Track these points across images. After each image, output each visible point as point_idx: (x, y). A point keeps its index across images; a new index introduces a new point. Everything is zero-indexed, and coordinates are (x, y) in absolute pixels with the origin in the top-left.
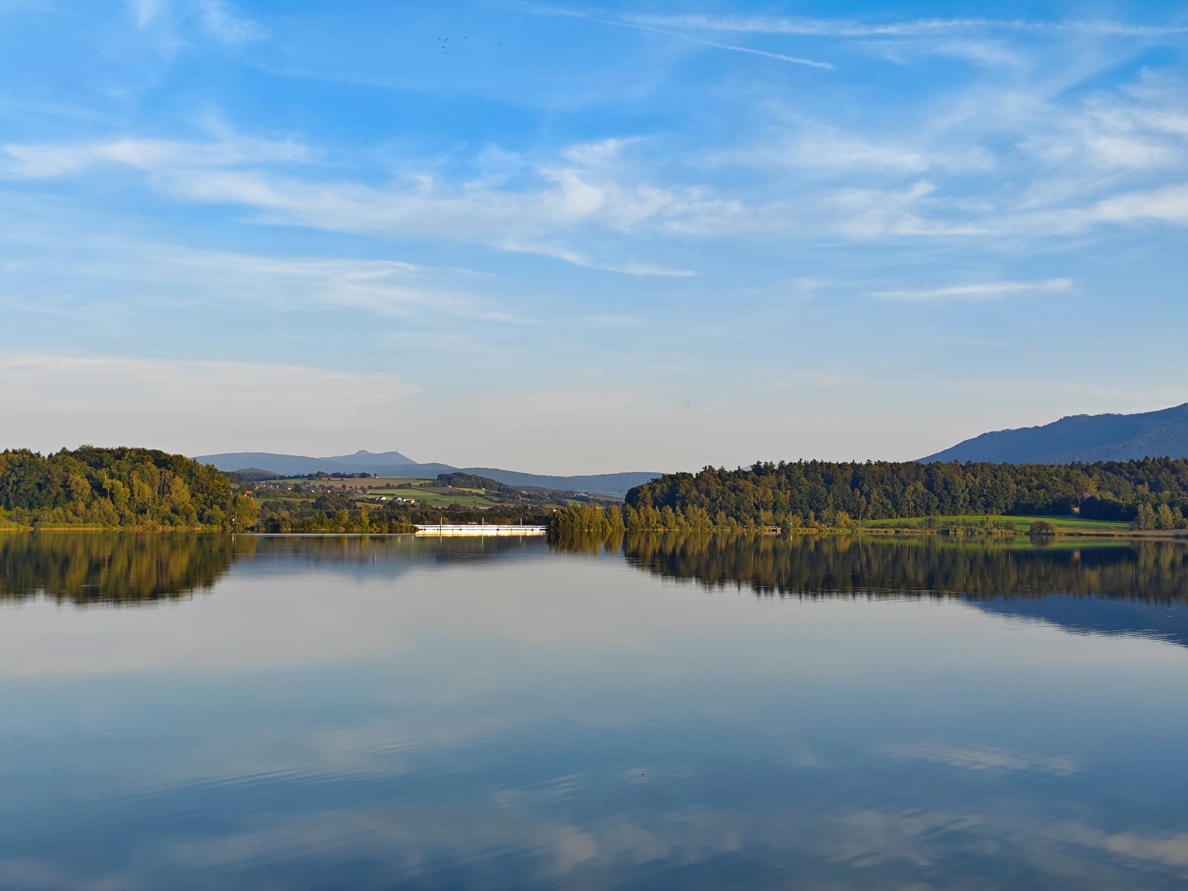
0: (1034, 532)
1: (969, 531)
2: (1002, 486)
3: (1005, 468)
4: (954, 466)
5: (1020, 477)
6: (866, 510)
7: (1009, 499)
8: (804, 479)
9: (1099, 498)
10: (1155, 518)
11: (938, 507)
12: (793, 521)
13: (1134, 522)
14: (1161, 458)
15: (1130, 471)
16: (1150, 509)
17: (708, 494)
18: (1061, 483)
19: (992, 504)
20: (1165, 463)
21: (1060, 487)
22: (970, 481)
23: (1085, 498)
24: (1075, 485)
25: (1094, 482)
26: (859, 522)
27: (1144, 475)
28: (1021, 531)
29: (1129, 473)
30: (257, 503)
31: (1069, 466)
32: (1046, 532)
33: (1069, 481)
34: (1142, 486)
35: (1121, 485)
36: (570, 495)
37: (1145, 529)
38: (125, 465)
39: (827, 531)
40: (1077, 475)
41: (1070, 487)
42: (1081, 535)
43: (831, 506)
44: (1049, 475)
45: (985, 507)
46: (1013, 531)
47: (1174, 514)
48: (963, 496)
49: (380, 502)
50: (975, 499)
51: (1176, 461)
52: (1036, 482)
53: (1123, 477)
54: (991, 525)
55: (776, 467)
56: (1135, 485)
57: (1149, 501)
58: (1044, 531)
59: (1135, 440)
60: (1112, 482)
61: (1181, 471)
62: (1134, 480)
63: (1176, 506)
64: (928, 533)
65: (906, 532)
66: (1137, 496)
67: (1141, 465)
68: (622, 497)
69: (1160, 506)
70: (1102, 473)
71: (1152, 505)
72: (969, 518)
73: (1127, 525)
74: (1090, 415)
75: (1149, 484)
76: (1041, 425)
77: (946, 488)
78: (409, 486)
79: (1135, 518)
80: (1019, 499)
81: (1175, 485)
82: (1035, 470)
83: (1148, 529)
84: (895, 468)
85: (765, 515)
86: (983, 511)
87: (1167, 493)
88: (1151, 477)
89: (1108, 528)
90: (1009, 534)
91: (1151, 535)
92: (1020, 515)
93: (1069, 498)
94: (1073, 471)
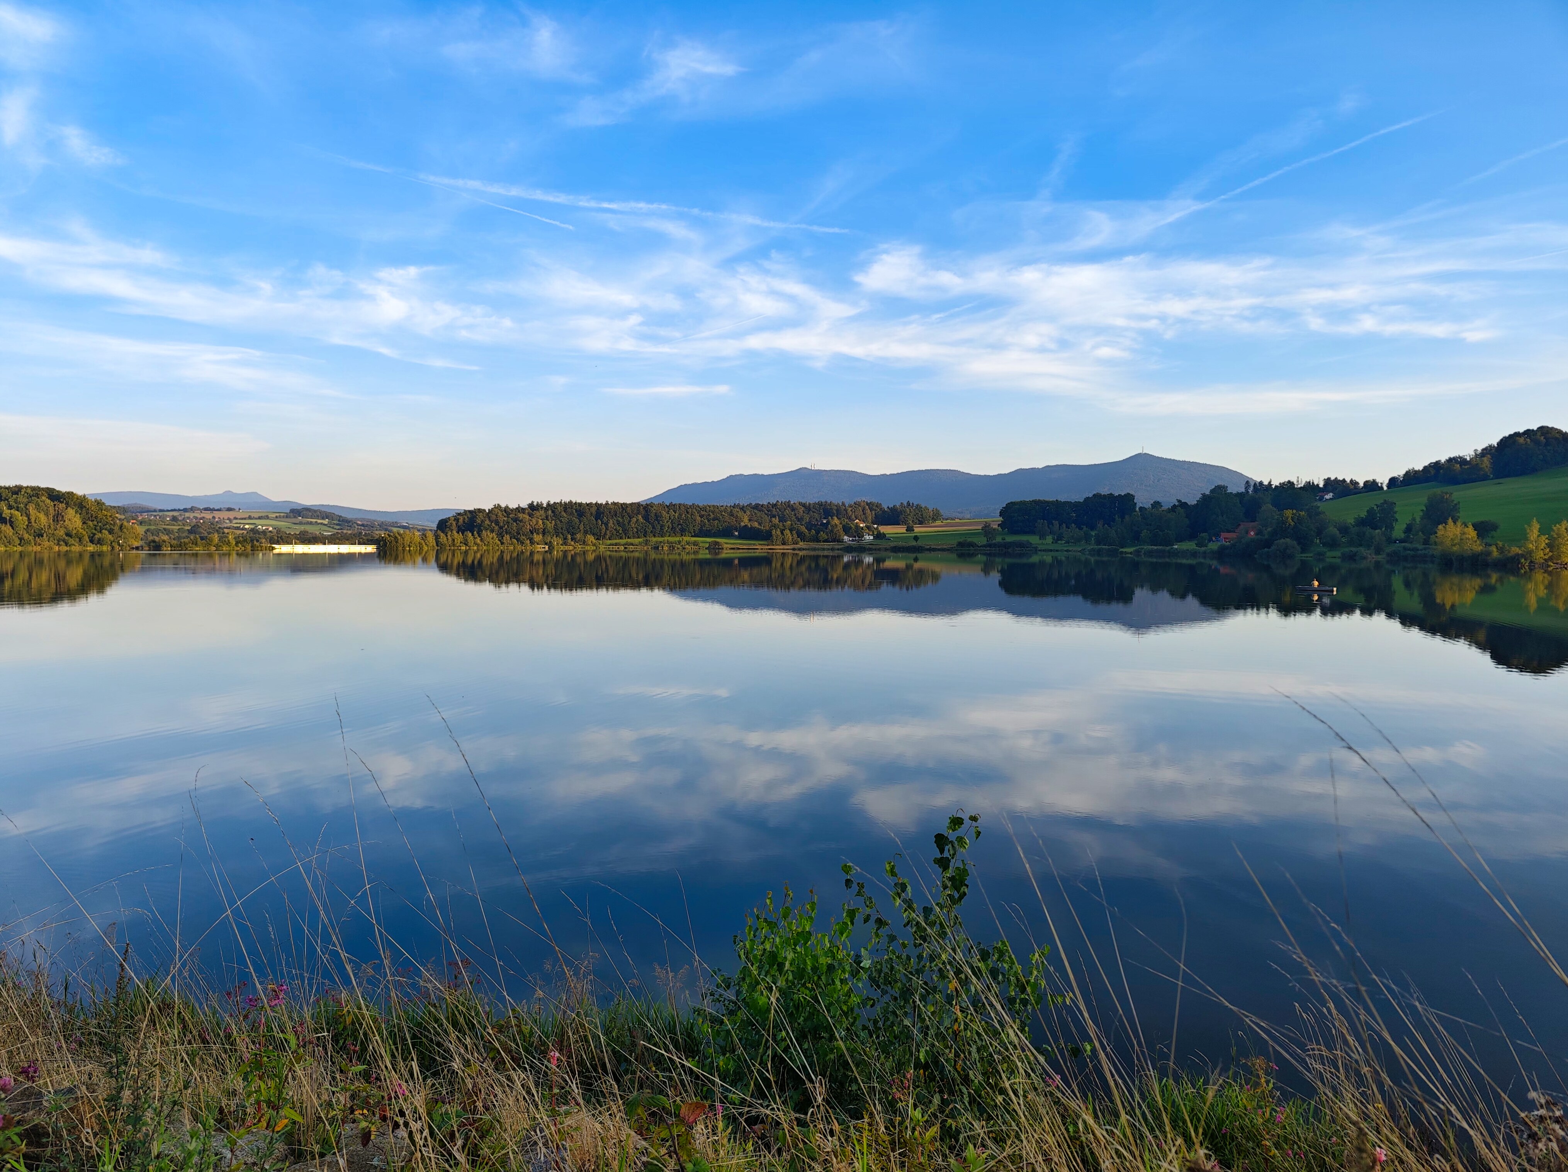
0: (711, 547)
1: (671, 547)
2: (692, 518)
3: (693, 507)
4: (662, 505)
5: (703, 513)
6: (605, 534)
7: (696, 527)
8: (563, 513)
9: (750, 526)
10: (782, 538)
11: (652, 532)
12: (556, 541)
13: (769, 541)
14: (785, 501)
15: (768, 509)
16: (779, 532)
17: (497, 523)
18: (727, 516)
19: (685, 529)
20: (788, 505)
21: (727, 519)
22: (672, 515)
23: (742, 526)
24: (736, 518)
25: (747, 516)
26: (601, 542)
28: (703, 547)
29: (767, 511)
30: (141, 530)
31: (732, 506)
33: (732, 515)
34: (775, 519)
35: (762, 518)
36: (395, 524)
37: (776, 545)
38: (22, 499)
39: (579, 548)
40: (737, 511)
41: (733, 519)
42: (739, 549)
43: (582, 531)
44: (720, 511)
45: (681, 532)
46: (698, 547)
47: (792, 535)
48: (667, 524)
49: (244, 529)
50: (675, 527)
51: (794, 503)
52: (712, 516)
53: (764, 513)
54: (685, 543)
55: (545, 505)
56: (770, 518)
57: (778, 527)
58: (717, 547)
59: (772, 490)
60: (758, 516)
61: (797, 509)
62: (770, 515)
63: (794, 531)
64: (645, 548)
65: (631, 548)
66: (772, 525)
67: (774, 505)
68: (434, 526)
69: (784, 530)
70: (752, 510)
71: (780, 530)
72: (671, 539)
73: (765, 543)
74: (746, 474)
75: (779, 517)
76: (716, 480)
77: (657, 520)
78: (267, 518)
79: (770, 538)
80: (702, 527)
81: (794, 518)
82: (712, 509)
83: (778, 545)
84: (624, 506)
85: (537, 538)
86: (680, 534)
87: (789, 523)
88: (780, 513)
90: (696, 548)
91: (779, 548)
92: (703, 537)
93: (732, 526)
94: (735, 509)
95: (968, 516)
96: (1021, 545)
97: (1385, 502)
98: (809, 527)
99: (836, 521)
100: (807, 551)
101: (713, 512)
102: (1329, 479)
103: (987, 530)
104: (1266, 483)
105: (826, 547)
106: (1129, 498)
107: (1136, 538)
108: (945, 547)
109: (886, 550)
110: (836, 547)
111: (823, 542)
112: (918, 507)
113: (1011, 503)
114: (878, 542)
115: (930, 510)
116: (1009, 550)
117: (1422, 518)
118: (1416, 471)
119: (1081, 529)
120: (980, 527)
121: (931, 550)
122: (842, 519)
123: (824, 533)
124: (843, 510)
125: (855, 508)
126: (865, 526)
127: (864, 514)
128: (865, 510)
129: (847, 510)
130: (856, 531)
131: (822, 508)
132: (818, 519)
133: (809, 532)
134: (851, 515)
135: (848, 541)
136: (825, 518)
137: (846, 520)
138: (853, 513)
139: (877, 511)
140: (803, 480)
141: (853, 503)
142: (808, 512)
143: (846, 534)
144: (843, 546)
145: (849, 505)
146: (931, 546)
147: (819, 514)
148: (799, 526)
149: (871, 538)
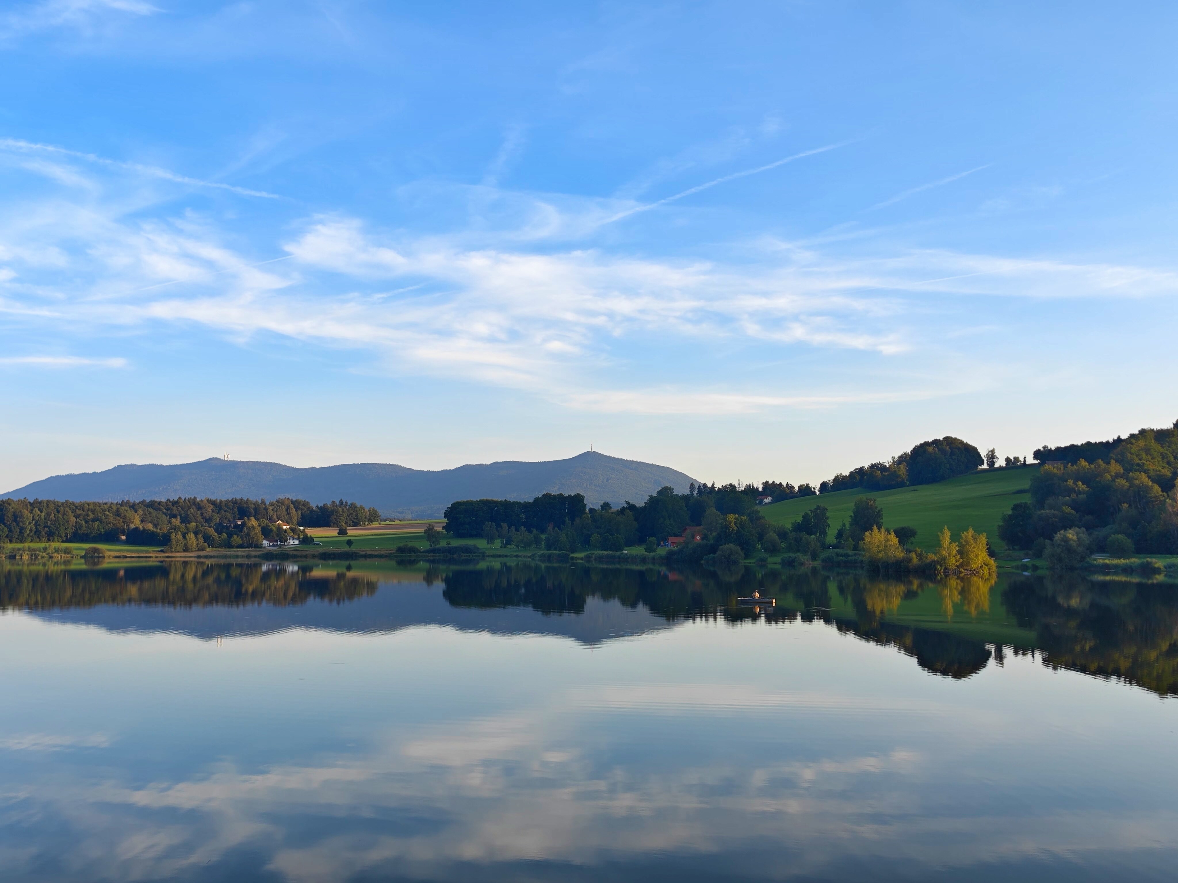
0: (88, 555)
1: (34, 555)
2: (64, 519)
3: (66, 505)
4: (24, 503)
5: (78, 512)
7: (69, 530)
9: (141, 529)
10: (184, 543)
11: (7, 536)
13: (167, 547)
14: (191, 498)
15: (167, 508)
16: (180, 536)
18: (112, 517)
19: (54, 533)
20: (193, 502)
21: (111, 519)
22: (36, 515)
23: (131, 529)
24: (124, 518)
25: (139, 516)
27: (177, 510)
28: (77, 555)
29: (166, 509)
31: (119, 503)
32: (97, 555)
33: (119, 515)
34: (175, 519)
35: (159, 518)
37: (176, 552)
40: (125, 510)
41: (119, 520)
42: (126, 557)
44: (103, 510)
45: (48, 536)
46: (71, 555)
47: (198, 540)
48: (29, 527)
50: (39, 529)
51: (202, 501)
52: (92, 516)
53: (161, 512)
54: (52, 551)
56: (170, 518)
57: (179, 530)
58: (96, 555)
59: (172, 484)
60: (153, 516)
61: (205, 508)
62: (169, 515)
63: (200, 534)
66: (171, 527)
67: (175, 503)
69: (188, 534)
70: (145, 509)
71: (182, 533)
72: (33, 545)
73: (161, 549)
74: (139, 464)
75: (180, 518)
76: (99, 471)
77: (15, 521)
79: (169, 544)
80: (77, 530)
81: (200, 518)
82: (92, 507)
83: (178, 551)
86: (46, 539)
87: (193, 524)
88: (183, 512)
89: (147, 552)
90: (67, 557)
91: (179, 556)
92: (77, 542)
93: (118, 528)
94: (123, 507)
95: (410, 517)
96: (467, 550)
97: (818, 508)
98: (220, 529)
99: (253, 522)
100: (216, 559)
101: (93, 511)
102: (767, 482)
103: (430, 534)
104: (709, 485)
105: (240, 553)
106: (577, 500)
107: (586, 542)
108: (382, 552)
109: (314, 556)
110: (253, 553)
111: (237, 547)
112: (353, 507)
113: (457, 503)
114: (303, 547)
115: (367, 509)
116: (455, 556)
117: (851, 524)
118: (843, 477)
119: (530, 532)
120: (423, 530)
121: (366, 556)
122: (261, 520)
123: (238, 537)
124: (262, 509)
125: (277, 507)
126: (289, 528)
127: (288, 514)
128: (289, 510)
129: (268, 509)
130: (277, 535)
131: (237, 506)
132: (231, 520)
133: (220, 535)
134: (272, 515)
135: (268, 546)
136: (239, 519)
137: (266, 522)
138: (274, 512)
139: (304, 511)
140: (214, 472)
141: (274, 501)
142: (219, 512)
143: (266, 538)
144: (261, 553)
145: (270, 503)
146: (367, 552)
147: (232, 513)
148: (207, 529)
149: (295, 543)
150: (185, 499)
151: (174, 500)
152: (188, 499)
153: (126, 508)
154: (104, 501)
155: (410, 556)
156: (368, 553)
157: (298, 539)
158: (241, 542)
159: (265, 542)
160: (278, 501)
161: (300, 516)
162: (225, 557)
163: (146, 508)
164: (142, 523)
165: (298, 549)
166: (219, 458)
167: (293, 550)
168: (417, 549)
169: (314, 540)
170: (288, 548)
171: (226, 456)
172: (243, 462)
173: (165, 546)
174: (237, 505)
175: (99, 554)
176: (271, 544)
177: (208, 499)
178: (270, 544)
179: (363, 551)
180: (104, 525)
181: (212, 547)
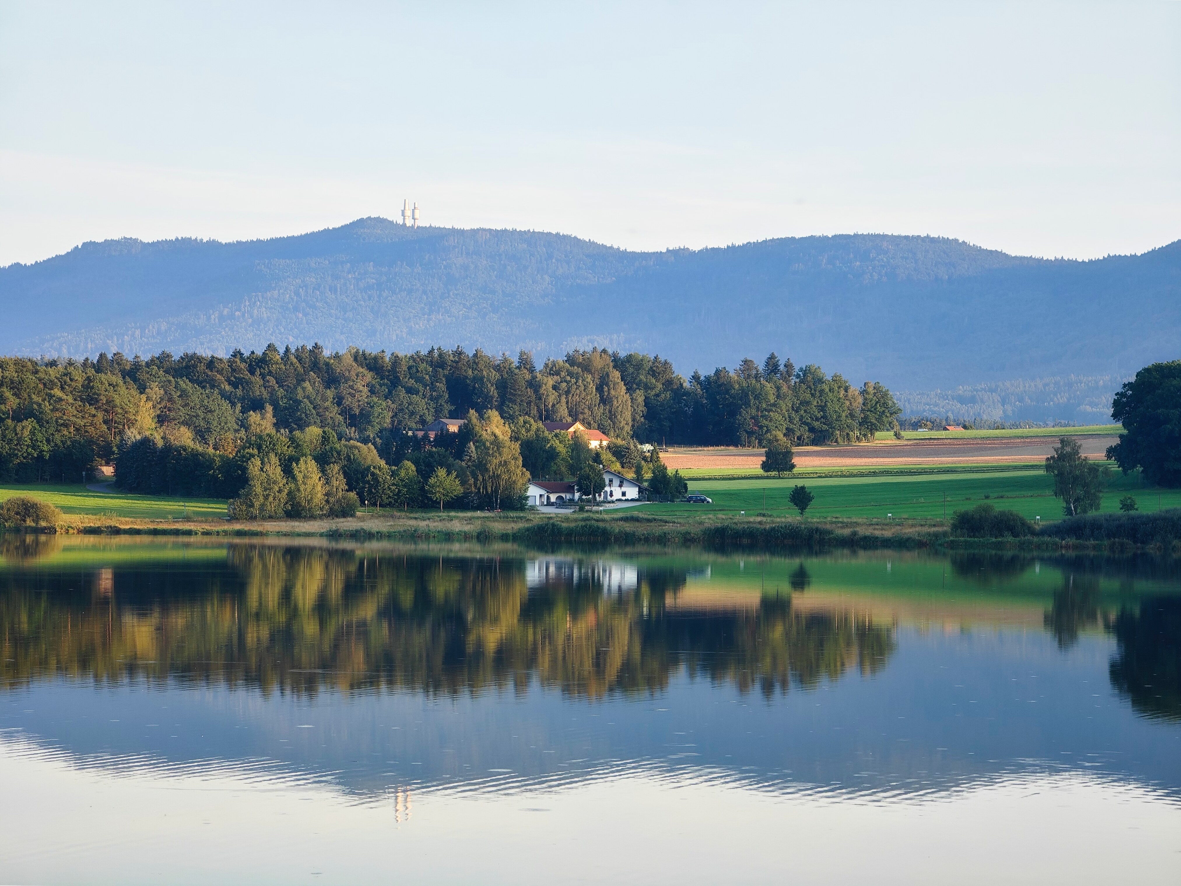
9: (160, 444)
10: (286, 491)
13: (238, 502)
14: (303, 347)
15: (232, 378)
18: (72, 404)
20: (312, 361)
21: (72, 413)
23: (129, 443)
24: (106, 411)
25: (150, 404)
27: (265, 387)
29: (230, 383)
31: (92, 363)
32: (33, 524)
33: (91, 400)
34: (259, 415)
35: (211, 411)
37: (264, 519)
40: (110, 385)
41: (94, 416)
42: (116, 531)
44: (45, 384)
47: (328, 482)
51: (337, 357)
53: (216, 391)
56: (243, 412)
57: (273, 449)
58: (29, 523)
59: (247, 303)
60: (192, 404)
61: (347, 380)
62: (242, 399)
63: (334, 463)
66: (249, 441)
67: (259, 364)
69: (297, 461)
70: (170, 382)
71: (280, 460)
73: (221, 508)
74: (145, 241)
75: (275, 409)
79: (242, 491)
82: (13, 374)
83: (271, 517)
87: (314, 432)
88: (281, 392)
91: (275, 532)
93: (91, 442)
94: (103, 376)
95: (996, 415)
98: (394, 447)
99: (497, 426)
103: (1065, 472)
105: (457, 526)
108: (908, 531)
109: (687, 539)
111: (448, 506)
112: (811, 379)
113: (1158, 369)
114: (653, 508)
115: (855, 389)
120: (1040, 459)
121: (854, 544)
122: (521, 419)
123: (449, 473)
124: (523, 383)
125: (568, 378)
126: (609, 447)
127: (604, 401)
128: (606, 389)
129: (540, 387)
130: (573, 469)
131: (444, 376)
132: (429, 418)
133: (394, 468)
134: (553, 405)
135: (542, 504)
136: (453, 415)
137: (534, 427)
138: (560, 396)
139: (653, 393)
140: (372, 263)
141: (561, 360)
142: (390, 392)
143: (537, 478)
144: (521, 525)
145: (546, 365)
146: (858, 529)
147: (431, 398)
148: (356, 447)
149: (629, 496)
150: (287, 349)
151: (253, 353)
152: (297, 350)
153: (114, 379)
154: (48, 358)
155: (999, 546)
156: (863, 531)
157: (637, 481)
158: (458, 489)
159: (534, 492)
160: (571, 360)
161: (641, 408)
162: (413, 536)
163: (171, 378)
164: (161, 426)
165: (635, 513)
166: (386, 220)
167: (622, 519)
168: (1024, 524)
169: (685, 486)
170: (607, 512)
171: (408, 213)
172: (461, 232)
173: (231, 500)
174: (446, 372)
175: (37, 520)
176: (553, 498)
177: (357, 352)
178: (548, 498)
179: (845, 525)
180: (50, 431)
181: (374, 504)
